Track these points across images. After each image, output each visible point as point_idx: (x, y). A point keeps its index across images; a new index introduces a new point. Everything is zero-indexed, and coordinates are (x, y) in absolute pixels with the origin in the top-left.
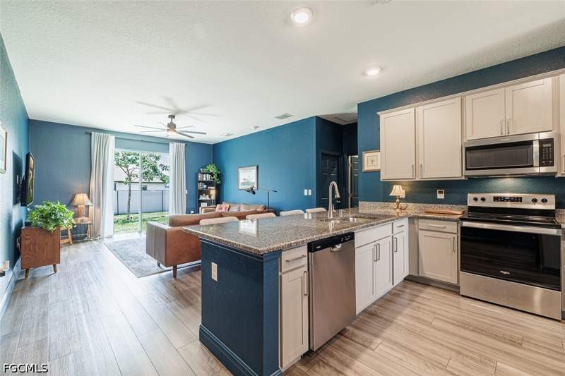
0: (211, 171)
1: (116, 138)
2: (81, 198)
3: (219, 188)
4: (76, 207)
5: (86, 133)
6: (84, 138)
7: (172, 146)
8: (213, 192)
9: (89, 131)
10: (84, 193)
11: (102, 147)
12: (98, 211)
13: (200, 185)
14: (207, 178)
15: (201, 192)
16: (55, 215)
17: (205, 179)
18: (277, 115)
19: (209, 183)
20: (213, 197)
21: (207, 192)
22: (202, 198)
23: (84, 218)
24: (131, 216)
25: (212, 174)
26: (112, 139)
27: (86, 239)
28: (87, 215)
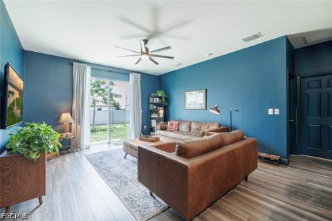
0: (160, 95)
1: (91, 68)
2: (65, 117)
3: (166, 109)
4: (62, 124)
5: (69, 63)
6: (68, 67)
7: (132, 76)
8: (161, 112)
9: (71, 62)
10: (67, 112)
11: (82, 74)
12: (79, 127)
13: (151, 106)
14: (157, 100)
15: (152, 112)
16: (39, 138)
17: (155, 102)
18: (244, 37)
19: (158, 105)
20: (162, 116)
21: (157, 112)
22: (153, 116)
23: (69, 134)
24: (96, 127)
25: (161, 98)
26: (88, 69)
27: (70, 150)
28: (70, 131)
